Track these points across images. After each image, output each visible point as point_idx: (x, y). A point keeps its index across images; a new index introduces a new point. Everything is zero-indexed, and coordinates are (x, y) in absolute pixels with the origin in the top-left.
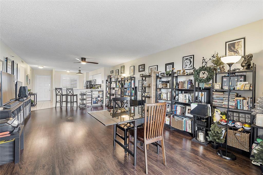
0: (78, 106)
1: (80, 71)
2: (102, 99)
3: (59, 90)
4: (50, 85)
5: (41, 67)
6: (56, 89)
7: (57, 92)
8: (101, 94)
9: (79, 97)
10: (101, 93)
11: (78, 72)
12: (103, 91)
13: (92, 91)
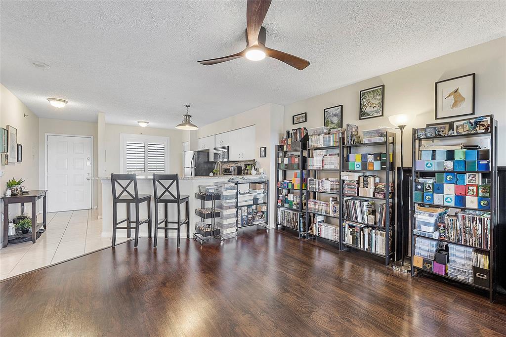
0: (191, 236)
1: (188, 116)
2: (264, 209)
3: (124, 183)
4: (89, 163)
5: (58, 105)
6: (114, 178)
7: (118, 190)
8: (262, 191)
9: (195, 204)
10: (261, 189)
11: (183, 119)
12: (266, 183)
13: (237, 184)
